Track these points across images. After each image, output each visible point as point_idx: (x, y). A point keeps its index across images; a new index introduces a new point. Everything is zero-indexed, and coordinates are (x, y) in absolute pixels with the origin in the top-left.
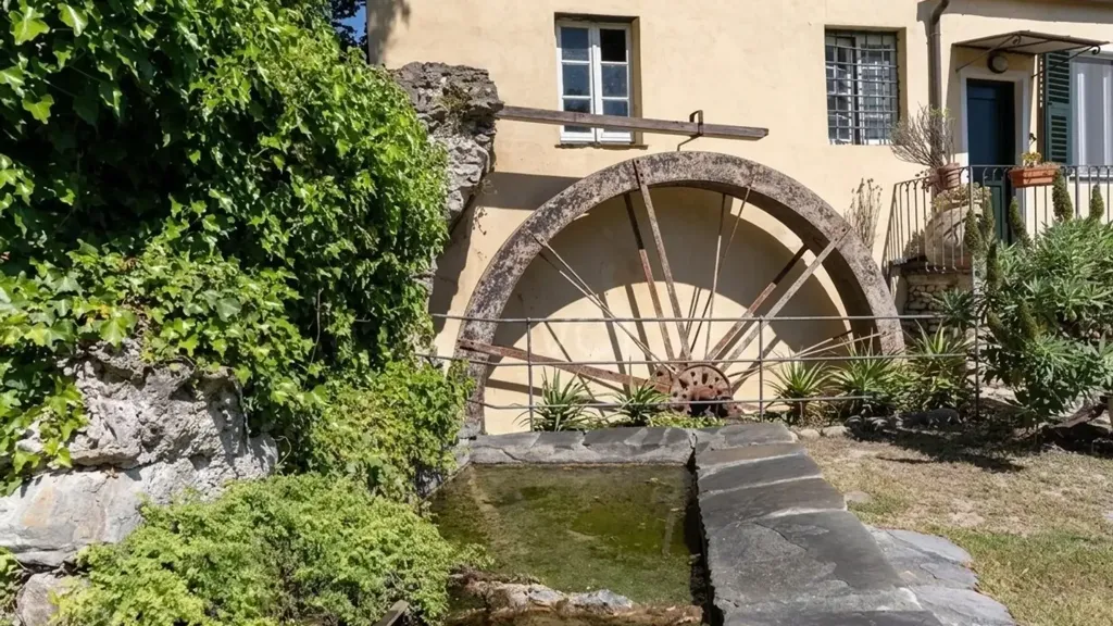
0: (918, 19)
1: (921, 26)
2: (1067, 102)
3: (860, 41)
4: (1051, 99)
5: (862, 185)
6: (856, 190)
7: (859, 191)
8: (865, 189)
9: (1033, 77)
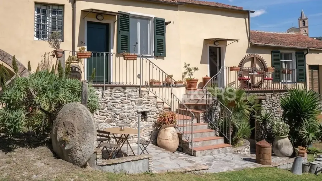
0: (69, 2)
1: (70, 4)
2: (128, 31)
3: (51, 7)
4: (120, 30)
5: (46, 54)
6: (43, 56)
7: (45, 56)
8: (47, 56)
9: (115, 22)
